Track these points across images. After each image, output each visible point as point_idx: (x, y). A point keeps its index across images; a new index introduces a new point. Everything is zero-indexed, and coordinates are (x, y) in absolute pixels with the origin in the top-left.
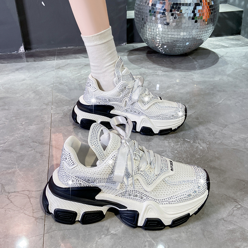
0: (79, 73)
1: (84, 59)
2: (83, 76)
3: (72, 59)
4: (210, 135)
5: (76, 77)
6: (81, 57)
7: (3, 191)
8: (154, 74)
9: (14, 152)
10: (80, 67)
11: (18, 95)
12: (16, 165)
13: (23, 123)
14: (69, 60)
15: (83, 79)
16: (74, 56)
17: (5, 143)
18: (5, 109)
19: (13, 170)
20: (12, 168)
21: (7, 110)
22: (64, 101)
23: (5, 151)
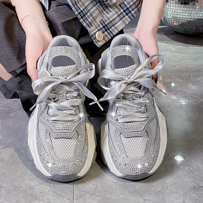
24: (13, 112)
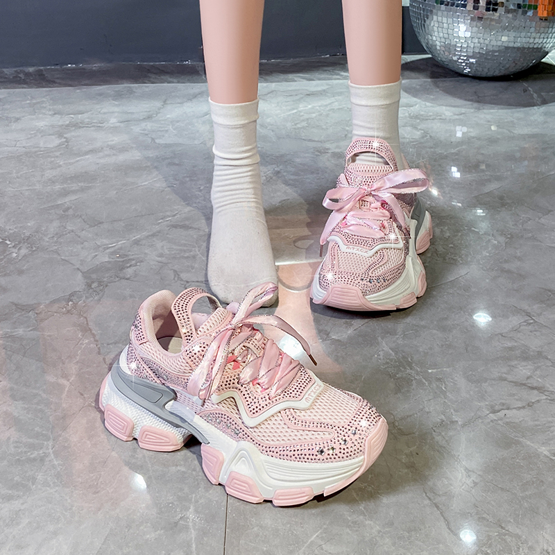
0: (294, 109)
1: (305, 82)
2: (302, 114)
3: (278, 82)
4: (516, 225)
5: (290, 115)
6: (299, 79)
7: (176, 279)
8: (435, 119)
9: (196, 229)
10: (298, 97)
11: (196, 142)
12: (195, 247)
13: (202, 188)
14: (274, 84)
15: (303, 121)
16: (282, 76)
17: (175, 215)
18: (175, 164)
19: (191, 253)
20: (191, 251)
21: (177, 165)
22: (267, 157)
23: (175, 226)
24: (130, 266)
